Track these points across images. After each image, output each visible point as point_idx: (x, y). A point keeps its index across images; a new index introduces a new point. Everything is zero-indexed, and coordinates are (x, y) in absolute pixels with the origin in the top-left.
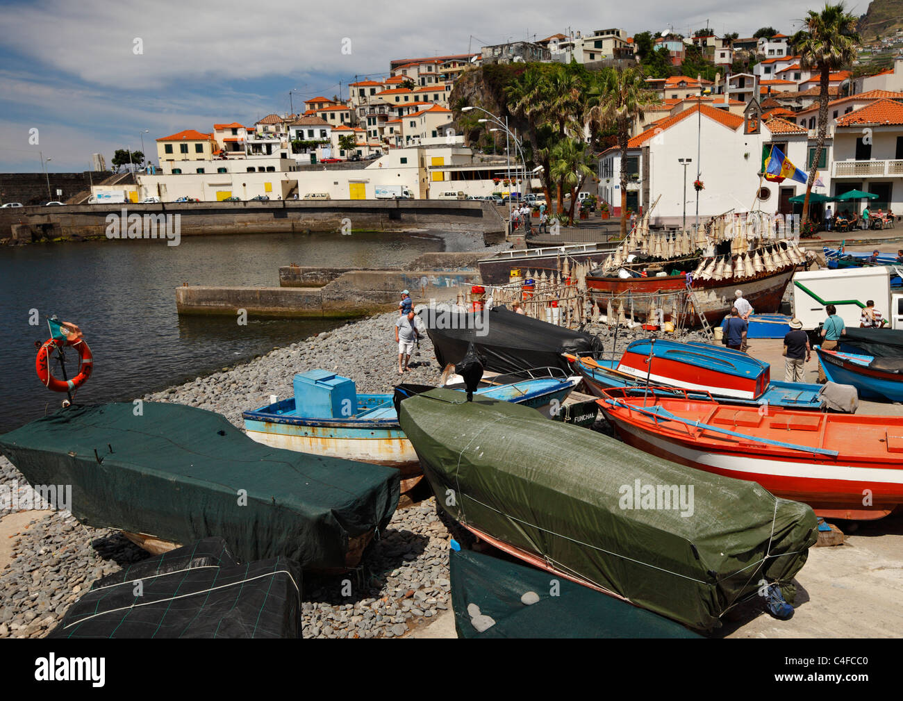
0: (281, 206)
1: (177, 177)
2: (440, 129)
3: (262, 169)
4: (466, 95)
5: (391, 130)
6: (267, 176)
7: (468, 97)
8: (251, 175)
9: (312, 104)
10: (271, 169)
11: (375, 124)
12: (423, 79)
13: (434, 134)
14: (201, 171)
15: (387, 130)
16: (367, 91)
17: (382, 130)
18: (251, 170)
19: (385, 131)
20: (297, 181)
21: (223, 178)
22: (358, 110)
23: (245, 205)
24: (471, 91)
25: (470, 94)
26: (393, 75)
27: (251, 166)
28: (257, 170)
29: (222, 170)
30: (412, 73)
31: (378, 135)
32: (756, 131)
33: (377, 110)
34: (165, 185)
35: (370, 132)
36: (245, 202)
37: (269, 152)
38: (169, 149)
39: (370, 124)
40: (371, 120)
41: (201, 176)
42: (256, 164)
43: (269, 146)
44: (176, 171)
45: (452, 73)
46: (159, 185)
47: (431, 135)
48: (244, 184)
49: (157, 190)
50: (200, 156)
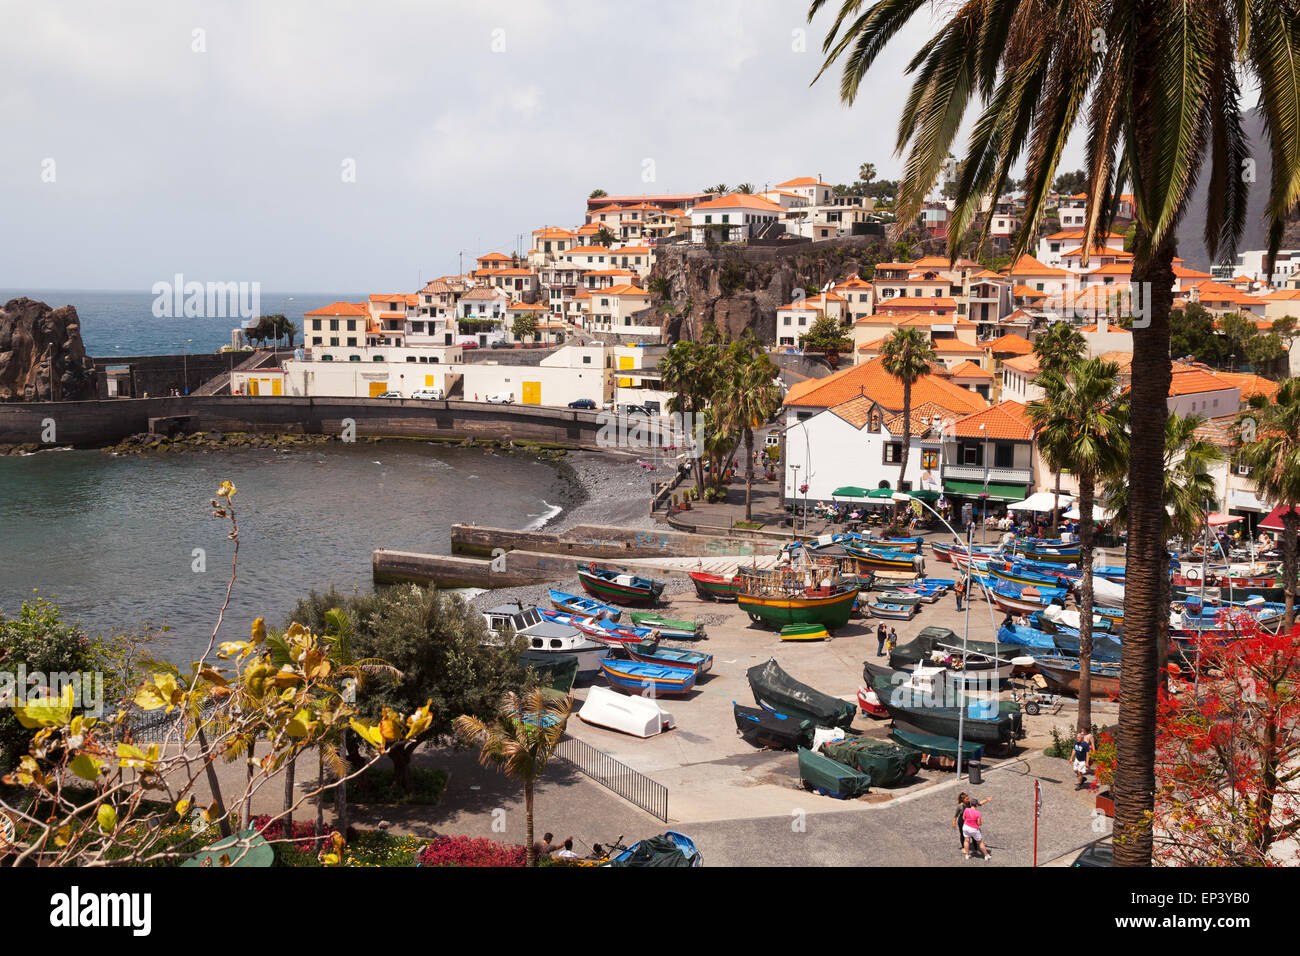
0: (442, 406)
1: (327, 365)
2: (635, 314)
3: (423, 360)
4: (668, 277)
5: (579, 305)
6: (429, 368)
7: (670, 280)
8: (411, 364)
9: (485, 263)
10: (434, 360)
11: (559, 297)
12: (626, 229)
13: (628, 322)
14: (355, 359)
15: (573, 306)
16: (554, 246)
17: (567, 305)
18: (411, 359)
19: (571, 307)
20: (462, 376)
21: (378, 368)
22: (540, 275)
23: (402, 403)
24: (675, 272)
25: (673, 277)
26: (589, 220)
27: (412, 355)
28: (418, 360)
29: (378, 359)
30: (613, 223)
31: (562, 312)
32: (878, 431)
33: (564, 278)
34: (313, 373)
35: (553, 306)
36: (403, 400)
37: (432, 332)
38: (317, 326)
39: (553, 297)
40: (556, 292)
41: (355, 365)
42: (417, 353)
43: (432, 326)
44: (327, 358)
45: (660, 230)
46: (306, 374)
47: (624, 321)
48: (402, 376)
49: (303, 378)
50: (352, 334)
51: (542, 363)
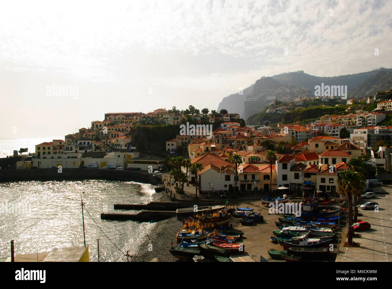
2: (128, 144)
3: (72, 157)
5: (110, 141)
6: (74, 159)
8: (69, 159)
9: (81, 130)
10: (75, 157)
11: (104, 139)
12: (117, 121)
14: (52, 158)
15: (108, 142)
18: (69, 157)
20: (83, 161)
21: (60, 160)
29: (59, 157)
32: (224, 173)
35: (103, 142)
38: (39, 149)
43: (71, 148)
44: (44, 158)
46: (39, 162)
47: (125, 146)
48: (66, 162)
49: (38, 163)
50: (49, 151)
51: (104, 157)
